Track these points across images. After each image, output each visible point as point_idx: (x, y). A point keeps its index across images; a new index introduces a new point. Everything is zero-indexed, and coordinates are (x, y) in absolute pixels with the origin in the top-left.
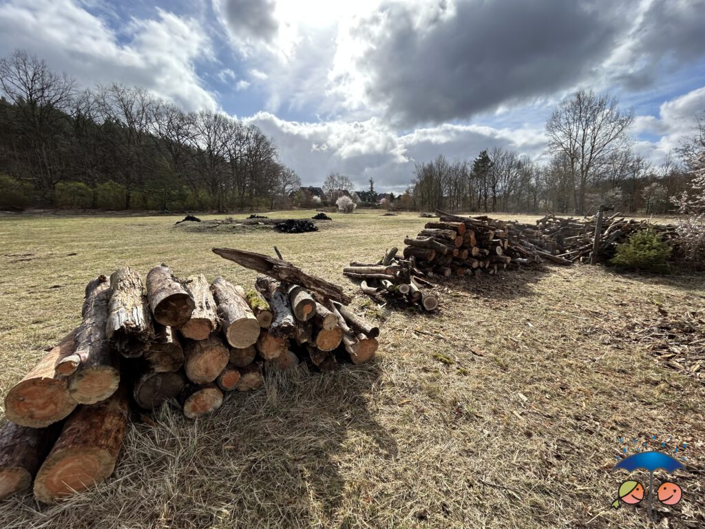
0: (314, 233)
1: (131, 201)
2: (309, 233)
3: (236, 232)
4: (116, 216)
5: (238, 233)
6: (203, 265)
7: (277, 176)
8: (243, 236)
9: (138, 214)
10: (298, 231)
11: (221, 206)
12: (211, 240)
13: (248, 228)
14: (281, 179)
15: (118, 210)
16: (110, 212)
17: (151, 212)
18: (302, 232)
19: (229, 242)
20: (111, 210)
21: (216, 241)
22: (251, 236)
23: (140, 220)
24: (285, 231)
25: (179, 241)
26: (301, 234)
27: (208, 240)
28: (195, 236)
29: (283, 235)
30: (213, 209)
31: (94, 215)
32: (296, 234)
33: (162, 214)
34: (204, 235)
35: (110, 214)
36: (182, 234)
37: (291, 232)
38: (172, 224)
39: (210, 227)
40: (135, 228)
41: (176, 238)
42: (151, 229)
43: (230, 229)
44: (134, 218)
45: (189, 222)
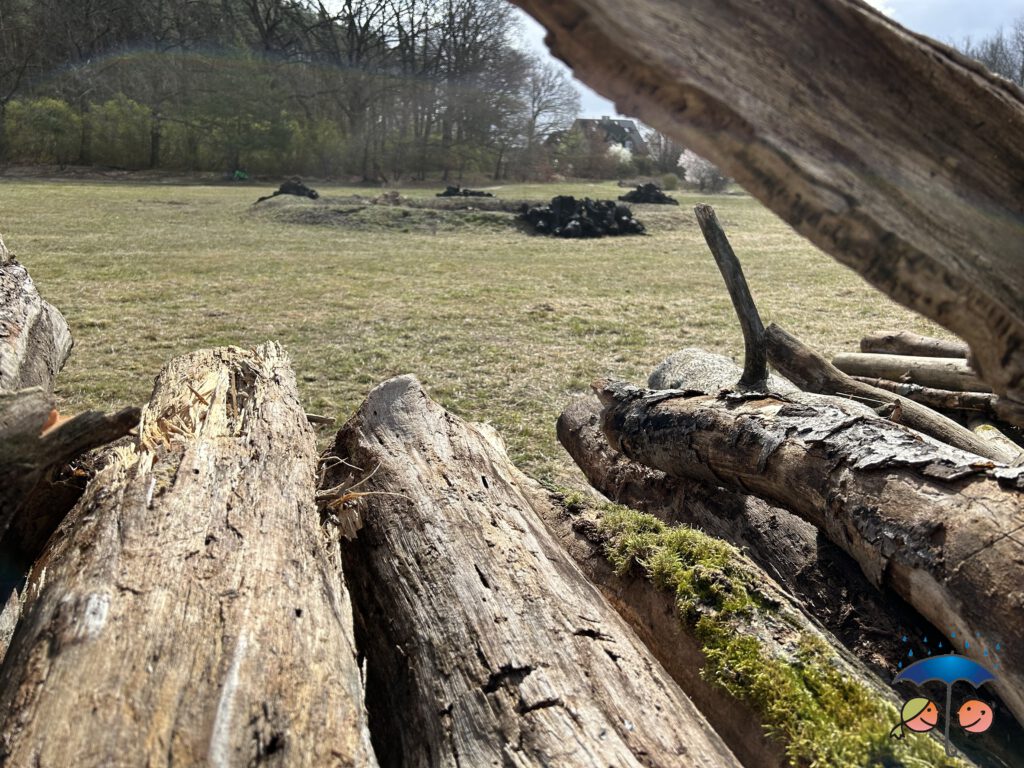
0: (637, 239)
1: (162, 146)
2: (620, 240)
3: (409, 227)
4: (128, 182)
5: (417, 230)
6: (317, 314)
7: (518, 87)
8: (429, 239)
9: (176, 181)
10: (586, 232)
11: (370, 166)
12: (345, 244)
13: (442, 219)
14: (525, 97)
15: (133, 170)
16: (114, 174)
17: (204, 176)
18: (598, 235)
19: (392, 252)
20: (119, 169)
21: (356, 249)
22: (451, 240)
23: (176, 192)
24: (546, 231)
25: (258, 245)
26: (597, 241)
27: (335, 243)
28: (302, 232)
29: (540, 241)
30: (350, 172)
31: (81, 178)
32: (582, 241)
33: (228, 181)
34: (325, 232)
35: (115, 178)
36: (269, 226)
37: (567, 234)
38: (248, 204)
39: (341, 212)
40: (158, 209)
41: (253, 235)
42: (196, 213)
43: (395, 218)
44: (164, 188)
45: (289, 197)
